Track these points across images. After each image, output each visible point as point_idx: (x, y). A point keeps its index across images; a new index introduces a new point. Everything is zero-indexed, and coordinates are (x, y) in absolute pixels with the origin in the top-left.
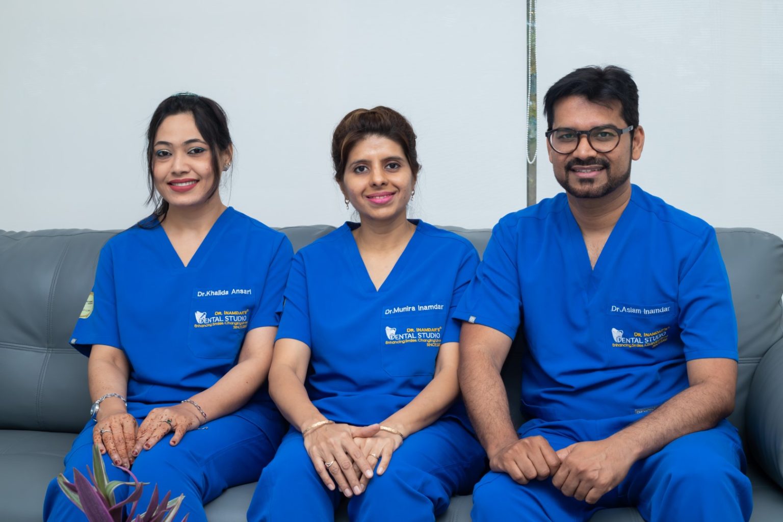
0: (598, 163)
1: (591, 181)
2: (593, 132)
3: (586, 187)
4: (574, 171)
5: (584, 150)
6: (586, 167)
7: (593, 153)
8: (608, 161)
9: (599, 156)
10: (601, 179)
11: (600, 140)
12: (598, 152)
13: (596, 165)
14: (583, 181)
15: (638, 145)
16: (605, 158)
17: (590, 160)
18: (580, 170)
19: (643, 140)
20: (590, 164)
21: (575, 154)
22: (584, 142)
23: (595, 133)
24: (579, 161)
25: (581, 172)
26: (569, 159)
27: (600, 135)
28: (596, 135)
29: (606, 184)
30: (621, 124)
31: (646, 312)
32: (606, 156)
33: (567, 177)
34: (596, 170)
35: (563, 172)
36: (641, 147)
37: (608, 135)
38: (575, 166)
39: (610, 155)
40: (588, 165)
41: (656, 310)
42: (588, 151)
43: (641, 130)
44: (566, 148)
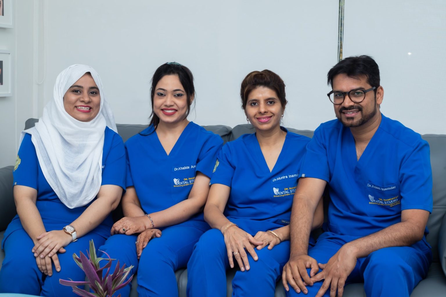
0: (355, 108)
1: (352, 118)
2: (351, 92)
3: (350, 122)
4: (344, 113)
6: (349, 111)
7: (352, 104)
8: (361, 107)
9: (356, 105)
10: (358, 117)
11: (355, 96)
12: (355, 102)
13: (355, 110)
14: (348, 118)
15: (380, 96)
16: (359, 106)
17: (351, 108)
18: (347, 113)
19: (383, 93)
20: (351, 109)
21: (343, 104)
22: (347, 98)
24: (345, 108)
25: (347, 114)
26: (341, 107)
27: (356, 94)
28: (353, 94)
29: (361, 119)
30: (368, 87)
31: (382, 189)
32: (359, 104)
33: (341, 116)
34: (355, 112)
35: (339, 114)
36: (382, 98)
37: (360, 93)
38: (344, 111)
39: (361, 104)
40: (350, 110)
41: (388, 188)
42: (349, 103)
43: (382, 88)
44: (339, 101)
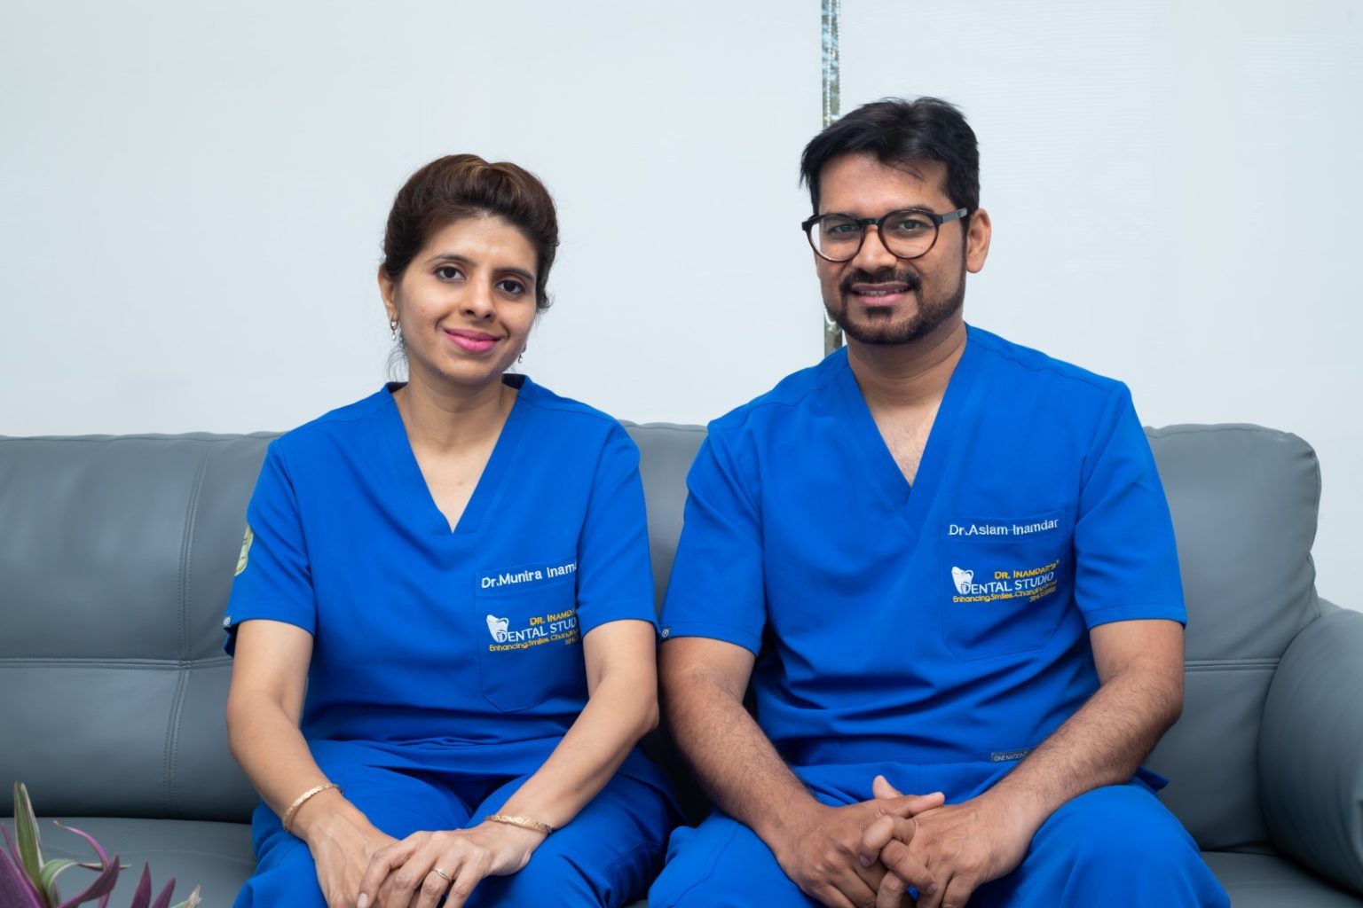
0: (899, 279)
1: (886, 311)
2: (889, 220)
3: (878, 323)
4: (857, 293)
5: (873, 253)
6: (877, 285)
7: (889, 260)
8: (917, 275)
9: (900, 266)
10: (906, 310)
11: (901, 236)
12: (899, 257)
13: (896, 283)
14: (872, 311)
15: (979, 244)
16: (912, 270)
17: (884, 273)
18: (868, 292)
19: (988, 237)
20: (884, 281)
21: (856, 262)
22: (873, 240)
23: (894, 222)
24: (863, 274)
25: (869, 295)
26: (847, 272)
27: (902, 226)
28: (894, 227)
29: (916, 318)
30: (943, 205)
31: (1017, 530)
32: (913, 265)
33: (845, 304)
34: (897, 291)
35: (837, 295)
36: (985, 249)
37: (917, 225)
38: (857, 285)
39: (920, 263)
40: (880, 281)
41: (1035, 526)
42: (878, 256)
43: (984, 218)
44: (840, 250)
